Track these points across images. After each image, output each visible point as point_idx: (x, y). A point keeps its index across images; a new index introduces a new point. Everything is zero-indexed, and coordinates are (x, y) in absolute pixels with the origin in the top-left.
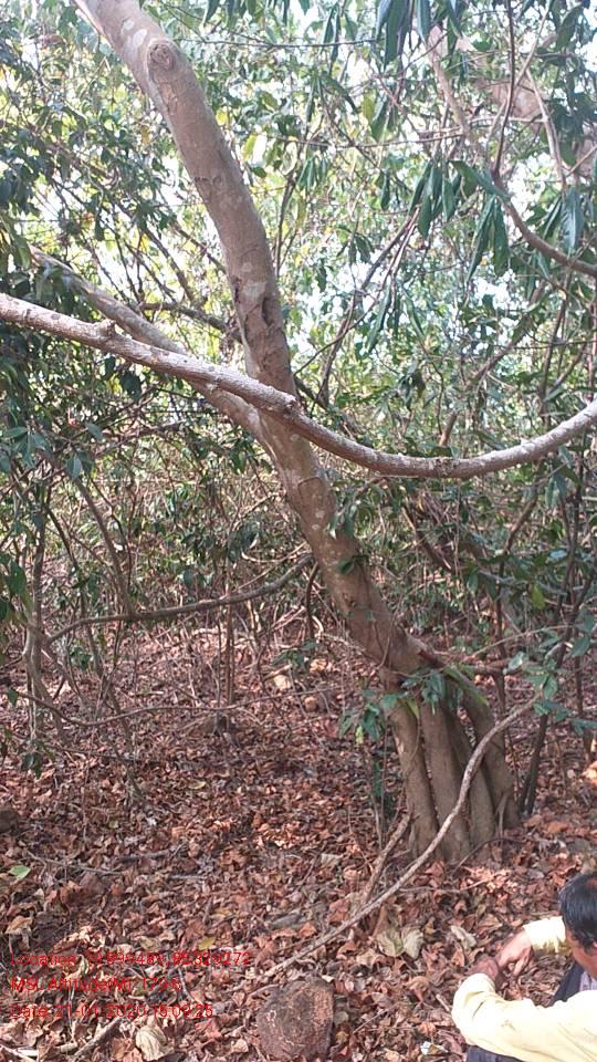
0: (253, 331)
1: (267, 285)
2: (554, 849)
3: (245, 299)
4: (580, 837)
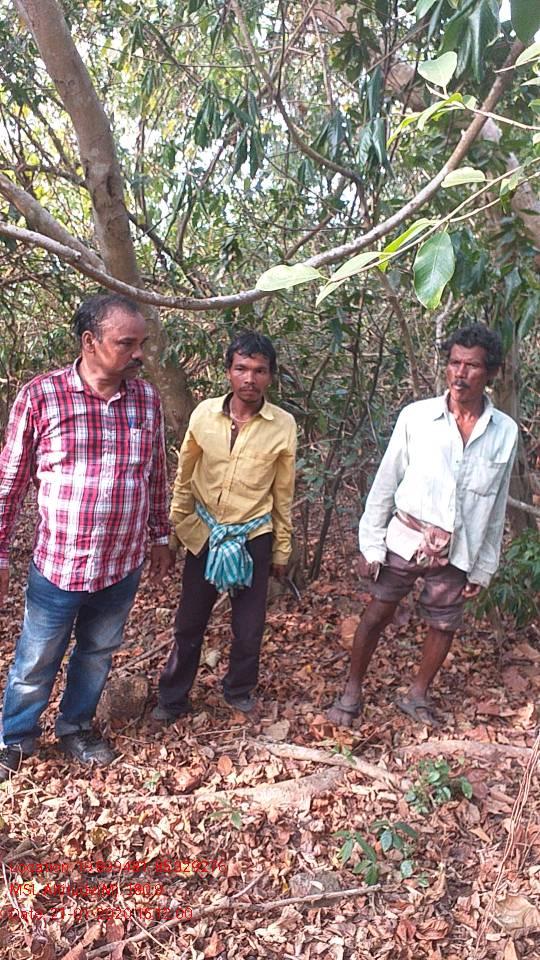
0: (100, 201)
1: (111, 167)
2: (323, 602)
3: (93, 176)
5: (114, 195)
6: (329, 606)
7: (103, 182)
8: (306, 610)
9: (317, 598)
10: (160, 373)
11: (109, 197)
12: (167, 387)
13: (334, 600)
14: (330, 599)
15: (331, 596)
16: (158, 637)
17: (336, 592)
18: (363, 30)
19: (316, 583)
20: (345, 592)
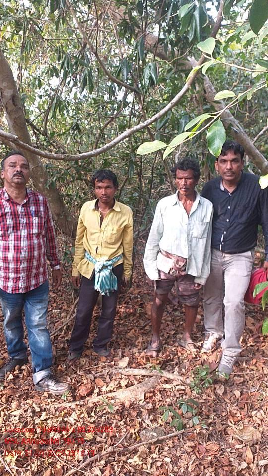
0: (10, 109)
1: (14, 91)
2: (136, 298)
3: (5, 96)
4: (145, 294)
5: (17, 105)
6: (139, 300)
7: (11, 99)
8: (128, 303)
9: (132, 296)
10: (46, 192)
11: (14, 107)
12: (50, 199)
13: (141, 296)
14: (139, 296)
15: (139, 295)
16: (56, 324)
17: (142, 292)
18: (131, 18)
19: (131, 289)
20: (146, 292)
